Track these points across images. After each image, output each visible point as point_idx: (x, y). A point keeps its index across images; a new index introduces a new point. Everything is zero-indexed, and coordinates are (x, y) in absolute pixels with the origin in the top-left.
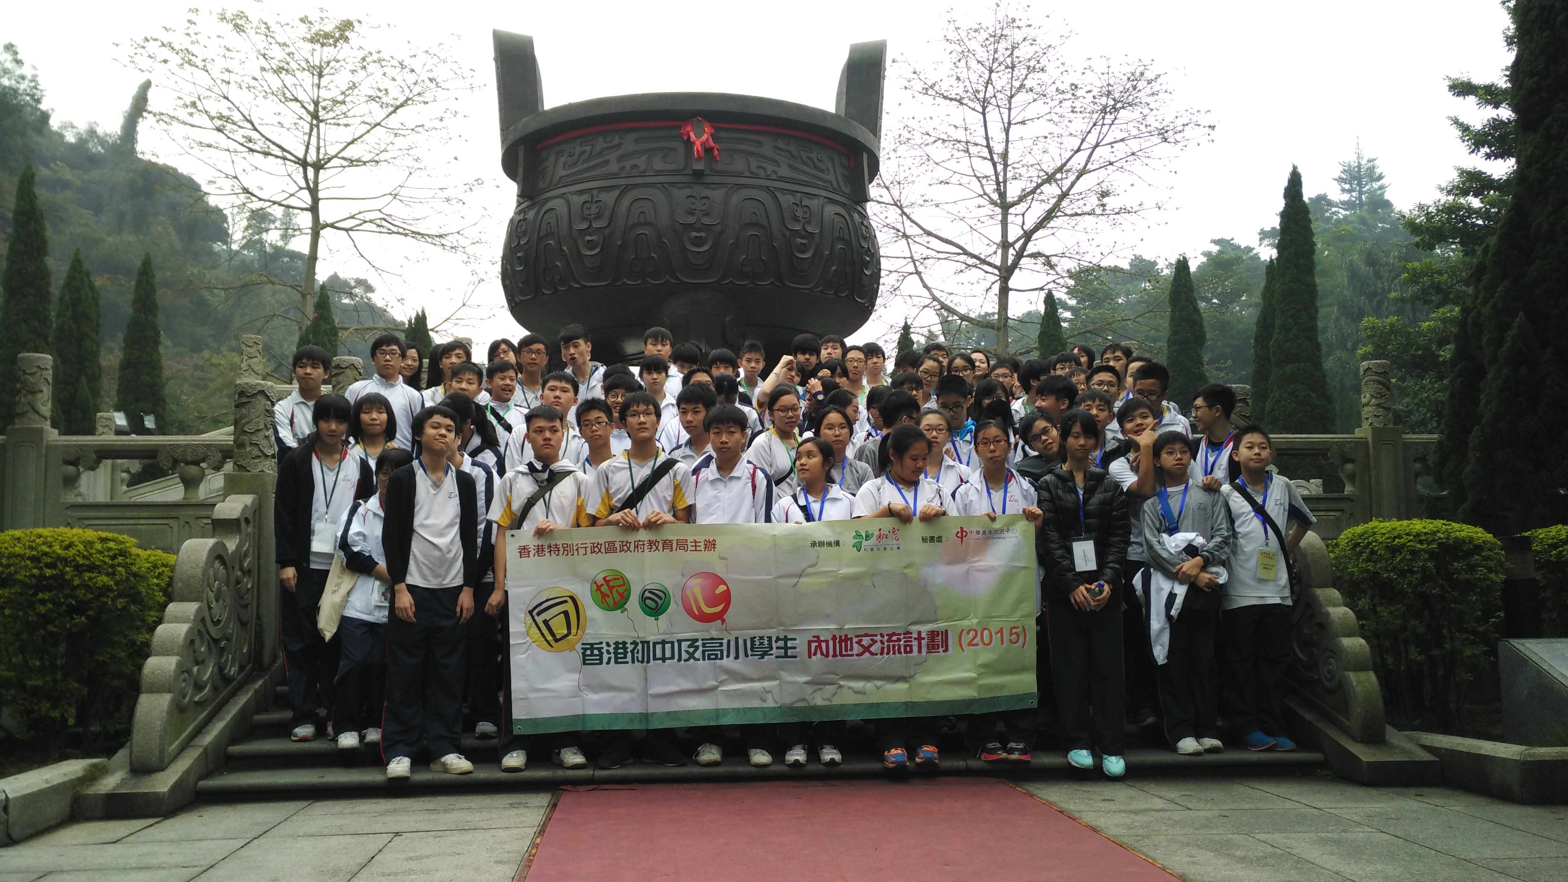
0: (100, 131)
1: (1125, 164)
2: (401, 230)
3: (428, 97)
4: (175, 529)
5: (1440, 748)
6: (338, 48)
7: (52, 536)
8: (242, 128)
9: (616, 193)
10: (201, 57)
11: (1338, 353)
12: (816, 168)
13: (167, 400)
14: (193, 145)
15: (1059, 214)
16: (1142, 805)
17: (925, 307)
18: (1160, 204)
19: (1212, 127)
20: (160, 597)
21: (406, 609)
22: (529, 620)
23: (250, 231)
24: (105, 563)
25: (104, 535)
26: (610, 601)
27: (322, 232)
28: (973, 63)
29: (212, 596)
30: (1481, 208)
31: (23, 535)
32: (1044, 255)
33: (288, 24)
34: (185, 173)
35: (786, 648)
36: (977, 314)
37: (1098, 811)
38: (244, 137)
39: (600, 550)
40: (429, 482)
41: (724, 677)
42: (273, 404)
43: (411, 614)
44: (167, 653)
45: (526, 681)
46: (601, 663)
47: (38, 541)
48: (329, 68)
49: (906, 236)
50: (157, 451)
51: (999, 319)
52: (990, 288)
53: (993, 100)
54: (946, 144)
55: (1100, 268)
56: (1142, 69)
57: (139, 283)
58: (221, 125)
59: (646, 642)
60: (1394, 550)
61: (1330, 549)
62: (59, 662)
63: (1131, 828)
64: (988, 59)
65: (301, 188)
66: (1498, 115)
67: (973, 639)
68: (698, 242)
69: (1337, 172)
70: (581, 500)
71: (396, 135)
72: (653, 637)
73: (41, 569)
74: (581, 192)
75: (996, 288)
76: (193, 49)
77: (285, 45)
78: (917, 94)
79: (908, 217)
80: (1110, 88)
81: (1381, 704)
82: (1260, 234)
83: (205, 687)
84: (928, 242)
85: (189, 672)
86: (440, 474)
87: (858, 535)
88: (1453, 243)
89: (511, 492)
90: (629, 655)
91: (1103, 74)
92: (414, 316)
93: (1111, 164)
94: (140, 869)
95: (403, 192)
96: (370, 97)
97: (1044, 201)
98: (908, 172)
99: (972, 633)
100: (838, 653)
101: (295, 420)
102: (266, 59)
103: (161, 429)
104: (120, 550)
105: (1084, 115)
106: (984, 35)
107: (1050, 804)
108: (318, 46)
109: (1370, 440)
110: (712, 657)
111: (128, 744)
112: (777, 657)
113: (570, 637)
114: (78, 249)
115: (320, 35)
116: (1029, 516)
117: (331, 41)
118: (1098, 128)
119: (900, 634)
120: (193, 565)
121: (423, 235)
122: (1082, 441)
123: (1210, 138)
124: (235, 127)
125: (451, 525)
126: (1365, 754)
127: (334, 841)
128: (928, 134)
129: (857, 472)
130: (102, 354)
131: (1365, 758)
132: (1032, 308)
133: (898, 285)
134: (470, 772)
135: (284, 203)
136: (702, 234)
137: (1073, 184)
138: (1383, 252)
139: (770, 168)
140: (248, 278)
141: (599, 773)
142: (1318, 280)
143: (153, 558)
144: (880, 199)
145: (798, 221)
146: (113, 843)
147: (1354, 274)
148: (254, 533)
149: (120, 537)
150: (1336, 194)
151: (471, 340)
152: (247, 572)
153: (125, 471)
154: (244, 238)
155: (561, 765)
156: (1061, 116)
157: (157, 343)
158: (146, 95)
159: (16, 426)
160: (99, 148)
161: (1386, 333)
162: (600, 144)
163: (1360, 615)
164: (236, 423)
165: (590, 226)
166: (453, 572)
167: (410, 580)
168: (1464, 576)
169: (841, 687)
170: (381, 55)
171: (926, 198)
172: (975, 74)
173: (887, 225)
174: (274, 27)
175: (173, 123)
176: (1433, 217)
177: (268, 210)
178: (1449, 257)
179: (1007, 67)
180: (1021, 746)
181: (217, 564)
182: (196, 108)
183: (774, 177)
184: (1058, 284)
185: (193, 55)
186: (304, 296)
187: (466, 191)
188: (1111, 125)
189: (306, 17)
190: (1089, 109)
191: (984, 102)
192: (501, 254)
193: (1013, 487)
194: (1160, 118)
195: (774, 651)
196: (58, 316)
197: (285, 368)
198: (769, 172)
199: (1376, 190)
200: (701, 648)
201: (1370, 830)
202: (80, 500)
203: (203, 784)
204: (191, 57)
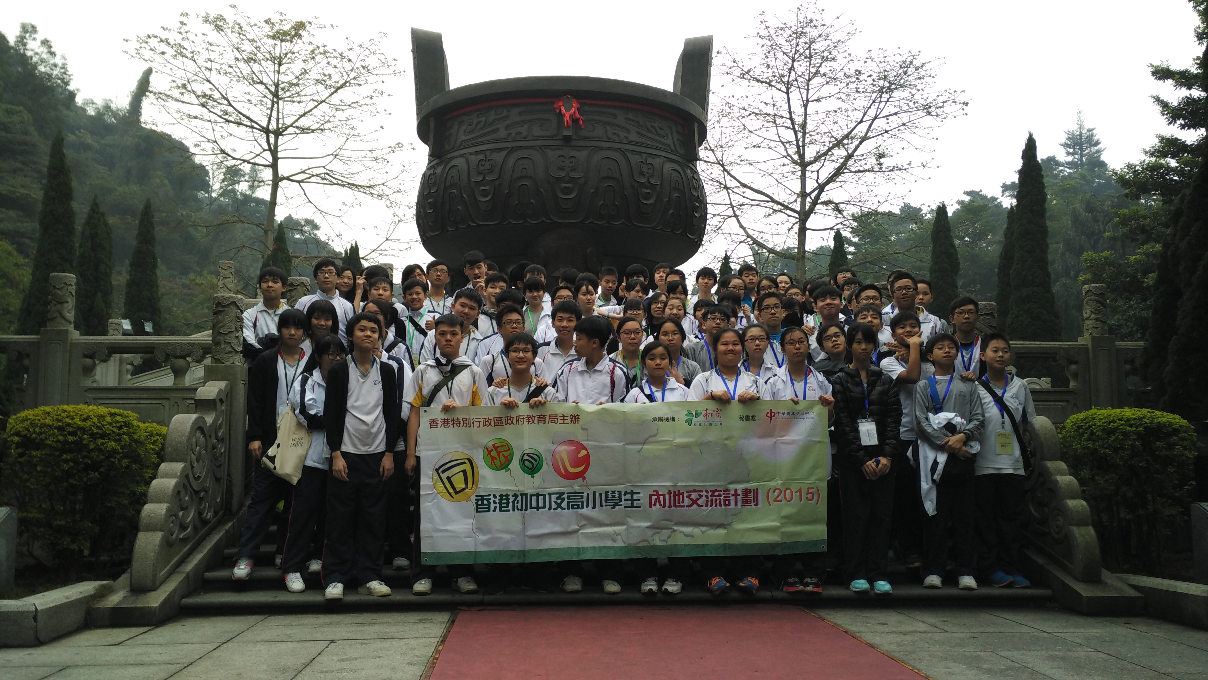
0: (113, 106)
1: (897, 133)
2: (340, 182)
3: (361, 80)
4: (167, 408)
5: (1145, 587)
6: (293, 43)
7: (74, 411)
8: (221, 104)
9: (505, 153)
10: (190, 50)
11: (1064, 280)
12: (659, 135)
13: (162, 311)
14: (183, 117)
15: (845, 171)
16: (909, 628)
17: (741, 242)
18: (925, 164)
19: (966, 104)
20: (154, 458)
21: (340, 471)
22: (436, 476)
23: (226, 183)
24: (113, 432)
25: (113, 411)
26: (497, 462)
27: (280, 183)
28: (780, 56)
29: (194, 457)
30: (1177, 167)
31: (52, 410)
32: (834, 203)
33: (256, 25)
34: (177, 139)
35: (632, 500)
36: (781, 248)
37: (875, 632)
38: (222, 111)
39: (490, 424)
40: (359, 373)
41: (583, 523)
42: (242, 312)
43: (345, 476)
44: (159, 500)
45: (432, 523)
46: (489, 511)
47: (63, 415)
48: (286, 58)
49: (726, 188)
50: (154, 348)
51: (799, 252)
52: (792, 228)
53: (795, 83)
54: (758, 117)
55: (877, 213)
56: (911, 58)
57: (142, 222)
58: (205, 100)
59: (524, 494)
60: (1110, 432)
61: (1059, 430)
62: (77, 506)
63: (901, 646)
64: (791, 51)
65: (265, 150)
66: (1190, 95)
67: (778, 496)
68: (567, 191)
69: (1063, 139)
70: (475, 387)
71: (337, 109)
72: (530, 491)
73: (65, 436)
74: (477, 153)
75: (796, 228)
76: (185, 44)
77: (253, 40)
78: (735, 78)
79: (729, 173)
80: (886, 73)
81: (1097, 551)
82: (1002, 187)
83: (188, 527)
84: (744, 192)
85: (176, 515)
86: (368, 366)
87: (690, 413)
88: (1154, 194)
89: (422, 380)
90: (511, 505)
91: (880, 62)
92: (349, 247)
93: (887, 132)
94: (137, 665)
95: (342, 152)
96: (317, 80)
97: (833, 161)
98: (729, 138)
99: (777, 492)
100: (672, 504)
101: (258, 324)
102: (239, 52)
103: (157, 332)
104: (125, 422)
105: (866, 94)
106: (789, 32)
107: (836, 626)
108: (278, 42)
109: (1090, 348)
110: (575, 507)
111: (129, 570)
112: (625, 507)
113: (467, 490)
114: (96, 196)
115: (279, 33)
116: (823, 401)
117: (288, 38)
118: (877, 104)
119: (721, 491)
120: (180, 434)
121: (357, 186)
122: (864, 346)
123: (964, 112)
124: (215, 104)
125: (376, 406)
126: (1085, 591)
127: (284, 646)
128: (744, 109)
129: (688, 368)
130: (113, 276)
131: (1084, 594)
132: (824, 244)
133: (720, 225)
134: (389, 595)
135: (252, 161)
136: (569, 185)
137: (857, 148)
138: (1100, 201)
139: (622, 134)
140: (224, 219)
141: (488, 598)
142: (1048, 223)
143: (150, 429)
144: (706, 159)
145: (644, 175)
146: (116, 645)
147: (1076, 219)
148: (227, 410)
149: (125, 413)
150: (1062, 156)
151: (392, 265)
152: (221, 440)
153: (129, 364)
154: (221, 188)
155: (458, 591)
156: (848, 95)
157: (154, 267)
158: (149, 79)
159: (48, 328)
160: (113, 119)
161: (1101, 264)
162: (492, 116)
163: (1082, 482)
164: (213, 328)
165: (484, 179)
166: (378, 442)
167: (344, 448)
168: (1164, 453)
169: (674, 531)
170: (326, 48)
171: (742, 158)
172: (781, 62)
173: (712, 179)
174: (246, 28)
175: (169, 100)
176: (1139, 174)
177: (240, 167)
178: (1151, 205)
179: (806, 57)
180: (814, 581)
181: (198, 434)
182: (186, 88)
183: (625, 141)
184: (845, 225)
185: (184, 48)
186: (266, 232)
187: (389, 153)
188: (886, 102)
189: (270, 19)
190: (870, 90)
191: (788, 85)
192: (416, 201)
193: (811, 379)
194: (925, 97)
195: (623, 503)
196: (81, 246)
197: (251, 287)
198: (622, 138)
199: (1094, 153)
200: (566, 500)
201: (1089, 649)
202: (95, 385)
203: (185, 601)
204: (182, 50)
